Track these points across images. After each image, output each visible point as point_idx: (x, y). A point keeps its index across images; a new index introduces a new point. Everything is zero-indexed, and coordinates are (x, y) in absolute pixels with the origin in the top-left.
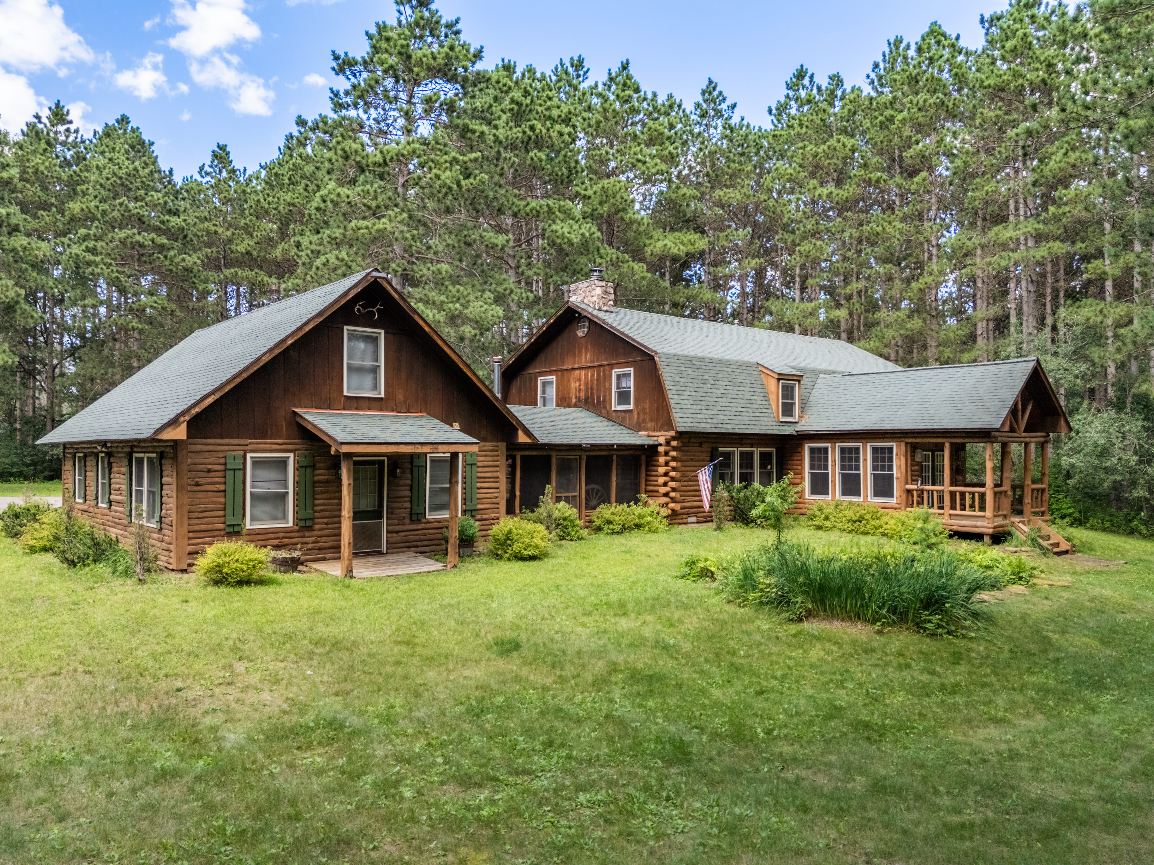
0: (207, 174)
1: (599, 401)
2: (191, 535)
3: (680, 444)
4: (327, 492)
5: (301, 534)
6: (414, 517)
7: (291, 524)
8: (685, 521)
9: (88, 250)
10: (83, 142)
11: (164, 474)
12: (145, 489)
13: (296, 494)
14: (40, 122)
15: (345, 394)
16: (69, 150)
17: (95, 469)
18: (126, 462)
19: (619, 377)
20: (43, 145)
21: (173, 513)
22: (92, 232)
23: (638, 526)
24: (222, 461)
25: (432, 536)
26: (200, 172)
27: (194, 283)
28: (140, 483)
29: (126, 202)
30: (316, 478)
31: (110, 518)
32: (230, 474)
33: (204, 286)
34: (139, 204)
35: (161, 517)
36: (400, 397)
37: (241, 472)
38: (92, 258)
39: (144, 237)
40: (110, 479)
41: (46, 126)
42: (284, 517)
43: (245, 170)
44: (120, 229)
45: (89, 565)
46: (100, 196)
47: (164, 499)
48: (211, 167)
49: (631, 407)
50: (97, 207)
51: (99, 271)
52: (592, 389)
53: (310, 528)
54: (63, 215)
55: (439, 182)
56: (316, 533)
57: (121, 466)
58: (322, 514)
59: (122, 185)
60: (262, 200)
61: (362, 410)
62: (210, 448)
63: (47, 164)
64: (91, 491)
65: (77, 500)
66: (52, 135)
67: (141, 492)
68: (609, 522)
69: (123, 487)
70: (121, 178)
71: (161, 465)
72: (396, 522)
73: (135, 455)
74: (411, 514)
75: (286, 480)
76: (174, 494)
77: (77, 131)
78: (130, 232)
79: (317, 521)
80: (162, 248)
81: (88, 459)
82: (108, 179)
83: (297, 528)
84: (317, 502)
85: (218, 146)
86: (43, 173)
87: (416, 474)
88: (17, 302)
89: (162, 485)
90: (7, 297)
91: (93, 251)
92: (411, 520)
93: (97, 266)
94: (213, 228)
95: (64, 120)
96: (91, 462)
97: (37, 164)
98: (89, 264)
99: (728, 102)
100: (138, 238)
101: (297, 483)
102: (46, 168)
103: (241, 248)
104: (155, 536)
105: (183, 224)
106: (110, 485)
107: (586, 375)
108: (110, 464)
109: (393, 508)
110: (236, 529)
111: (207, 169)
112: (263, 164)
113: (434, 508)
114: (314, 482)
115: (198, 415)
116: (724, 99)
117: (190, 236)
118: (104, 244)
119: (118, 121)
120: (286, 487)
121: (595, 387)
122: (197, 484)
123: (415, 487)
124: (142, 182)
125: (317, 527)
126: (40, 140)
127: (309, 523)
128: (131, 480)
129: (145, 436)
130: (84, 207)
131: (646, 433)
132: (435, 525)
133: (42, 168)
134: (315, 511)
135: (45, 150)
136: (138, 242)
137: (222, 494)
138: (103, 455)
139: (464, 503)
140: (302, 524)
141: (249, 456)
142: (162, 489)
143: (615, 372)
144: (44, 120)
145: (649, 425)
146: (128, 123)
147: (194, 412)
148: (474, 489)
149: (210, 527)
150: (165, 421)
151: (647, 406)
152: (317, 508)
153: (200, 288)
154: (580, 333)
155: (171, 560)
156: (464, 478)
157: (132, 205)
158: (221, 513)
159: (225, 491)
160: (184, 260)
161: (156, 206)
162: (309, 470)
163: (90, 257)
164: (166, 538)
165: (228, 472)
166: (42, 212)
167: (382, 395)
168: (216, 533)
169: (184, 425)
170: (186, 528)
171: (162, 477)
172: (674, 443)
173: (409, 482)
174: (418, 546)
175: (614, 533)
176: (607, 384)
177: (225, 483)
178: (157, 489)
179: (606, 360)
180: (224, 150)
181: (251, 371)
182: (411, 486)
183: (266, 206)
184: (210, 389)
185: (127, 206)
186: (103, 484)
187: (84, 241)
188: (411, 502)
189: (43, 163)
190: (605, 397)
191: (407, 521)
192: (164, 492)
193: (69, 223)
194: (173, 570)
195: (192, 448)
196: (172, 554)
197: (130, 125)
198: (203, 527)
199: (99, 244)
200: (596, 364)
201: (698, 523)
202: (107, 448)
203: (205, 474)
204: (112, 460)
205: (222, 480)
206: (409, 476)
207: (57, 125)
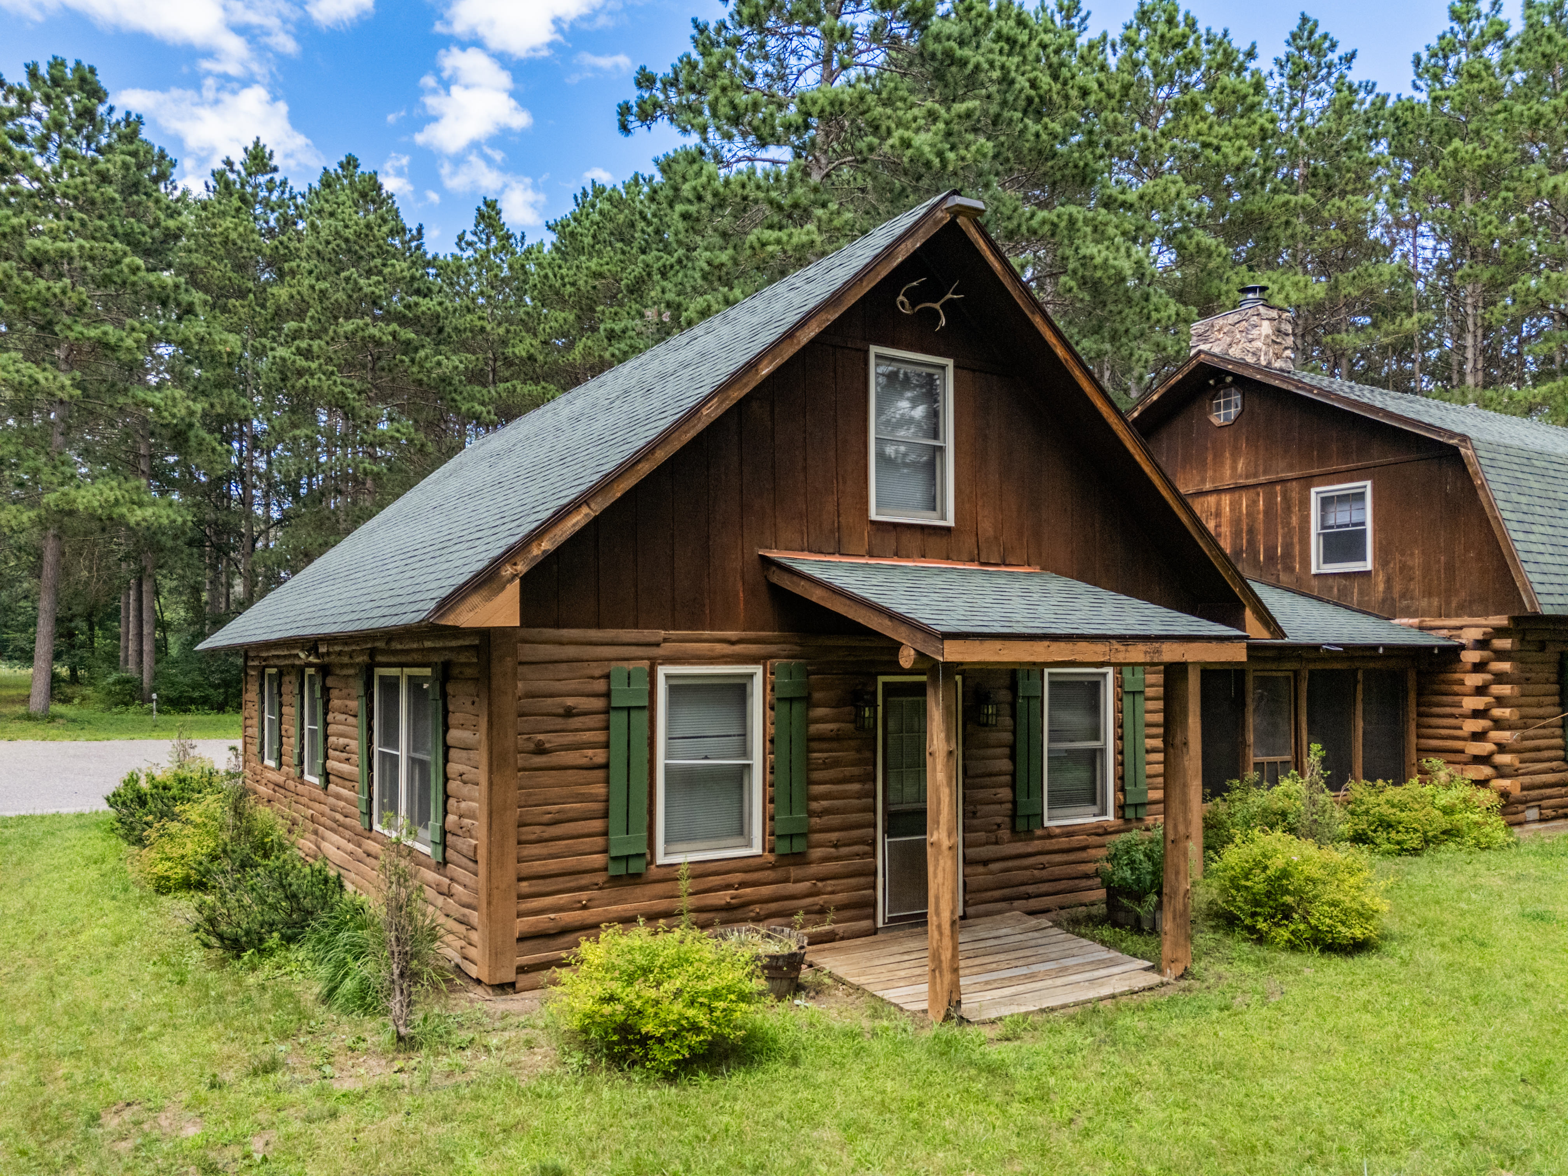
0: (470, 244)
1: (1271, 557)
2: (525, 886)
3: (1518, 646)
4: (836, 763)
5: (780, 873)
6: (1021, 825)
7: (757, 849)
8: (1520, 817)
9: (299, 352)
10: (293, 198)
11: (453, 719)
12: (403, 753)
13: (770, 769)
14: (232, 171)
15: (873, 516)
16: (273, 211)
17: (296, 701)
18: (358, 688)
19: (1326, 502)
20: (236, 203)
21: (480, 826)
22: (305, 326)
23: (1451, 833)
24: (600, 686)
25: (1057, 871)
26: (458, 244)
27: (453, 400)
28: (391, 739)
29: (355, 275)
30: (814, 728)
31: (326, 809)
32: (618, 720)
33: (469, 405)
34: (375, 278)
35: (444, 833)
36: (987, 527)
37: (646, 714)
38: (305, 364)
39: (381, 330)
40: (326, 724)
41: (239, 173)
42: (741, 831)
43: (523, 237)
44: (347, 318)
45: (271, 952)
46: (316, 271)
47: (452, 786)
48: (475, 233)
49: (1368, 565)
50: (312, 287)
51: (316, 382)
52: (1251, 531)
53: (799, 859)
54: (263, 306)
55: (909, 152)
56: (814, 869)
57: (348, 697)
58: (827, 820)
59: (349, 251)
60: (551, 275)
61: (908, 557)
62: (571, 651)
63: (241, 229)
64: (291, 745)
65: (267, 762)
66: (249, 189)
67: (395, 759)
68: (1388, 825)
69: (354, 744)
70: (347, 240)
71: (444, 695)
72: (982, 835)
73: (380, 671)
74: (1014, 816)
75: (744, 735)
76: (482, 776)
77: (284, 183)
78: (361, 323)
79: (817, 837)
80: (408, 347)
81: (286, 679)
82: (328, 243)
83: (771, 858)
84: (817, 789)
85: (485, 203)
86: (235, 244)
87: (1022, 720)
88: (191, 426)
89: (447, 748)
90: (174, 416)
91: (307, 354)
92: (1013, 829)
93: (312, 375)
94: (479, 323)
95: (265, 165)
96: (290, 687)
97: (227, 229)
98: (300, 373)
99: (1340, 51)
100: (372, 330)
101: (771, 742)
102: (240, 235)
103: (520, 350)
104: (431, 876)
105: (439, 309)
106: (326, 737)
107: (1235, 506)
108: (326, 690)
109: (976, 802)
110: (635, 866)
111: (469, 237)
112: (551, 222)
113: (1062, 799)
114: (811, 739)
115: (550, 558)
116: (1333, 46)
117: (448, 329)
118: (323, 343)
119: (341, 165)
120: (745, 752)
121: (1260, 526)
122: (540, 750)
123: (1021, 747)
124: (379, 246)
125: (817, 853)
126: (231, 195)
127: (798, 846)
128: (370, 728)
129: (410, 618)
130: (294, 292)
131: (1415, 621)
132: (1064, 842)
133: (233, 235)
134: (811, 814)
135: (238, 210)
136: (372, 337)
137: (600, 774)
138: (310, 671)
139: (1121, 788)
140: (783, 847)
141: (662, 671)
142: (446, 760)
143: (1315, 494)
144: (238, 167)
145: (1424, 603)
146: (356, 167)
147: (538, 550)
148: (1141, 753)
149: (571, 862)
150: (461, 580)
151: (1416, 560)
152: (815, 805)
153: (464, 408)
154: (1218, 419)
155: (472, 952)
156: (1119, 725)
157: (362, 282)
158: (597, 825)
159: (606, 766)
160: (439, 364)
161: (398, 281)
162: (797, 708)
163: (301, 362)
164: (457, 889)
165: (614, 717)
166: (233, 301)
167: (950, 522)
168: (585, 880)
169: (513, 590)
170: (511, 869)
171: (446, 728)
172: (1505, 644)
173: (1007, 737)
174: (1028, 897)
175: (1402, 850)
176: (1294, 520)
177: (607, 745)
178: (431, 756)
179: (1291, 468)
180: (494, 208)
181: (675, 445)
182: (1013, 747)
183: (558, 284)
184: (572, 494)
185: (355, 281)
186: (312, 732)
187: (294, 339)
188: (1013, 787)
189: (235, 229)
190: (1288, 547)
191: (1005, 833)
192: (454, 768)
193: (273, 319)
194: (478, 982)
195: (527, 652)
196: (474, 936)
197: (359, 171)
198: (553, 865)
199: (315, 344)
200: (1262, 479)
201: (1541, 820)
202: (318, 655)
203: (559, 723)
204: (330, 682)
205: (599, 736)
206: (1007, 721)
207: (256, 174)
